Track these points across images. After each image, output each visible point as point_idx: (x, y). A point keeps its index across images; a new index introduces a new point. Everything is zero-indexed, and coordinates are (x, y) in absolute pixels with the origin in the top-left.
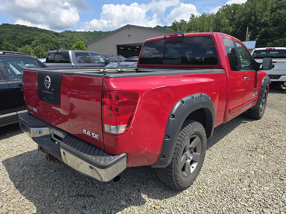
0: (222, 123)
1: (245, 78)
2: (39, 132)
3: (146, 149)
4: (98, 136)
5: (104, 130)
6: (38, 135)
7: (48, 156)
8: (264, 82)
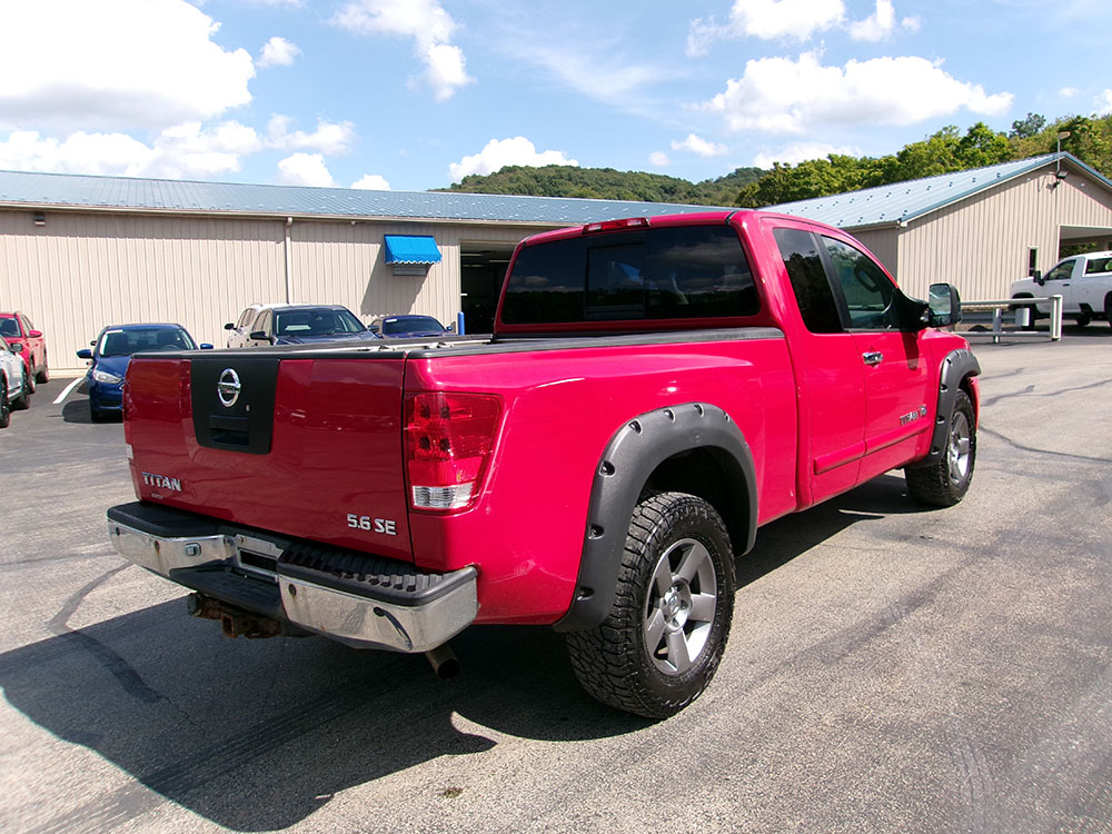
0: (791, 510)
1: (866, 355)
2: (195, 549)
3: (532, 563)
4: (393, 523)
5: (412, 503)
6: (190, 562)
7: (231, 618)
8: (949, 368)
